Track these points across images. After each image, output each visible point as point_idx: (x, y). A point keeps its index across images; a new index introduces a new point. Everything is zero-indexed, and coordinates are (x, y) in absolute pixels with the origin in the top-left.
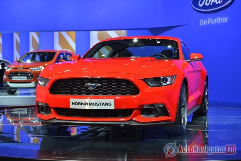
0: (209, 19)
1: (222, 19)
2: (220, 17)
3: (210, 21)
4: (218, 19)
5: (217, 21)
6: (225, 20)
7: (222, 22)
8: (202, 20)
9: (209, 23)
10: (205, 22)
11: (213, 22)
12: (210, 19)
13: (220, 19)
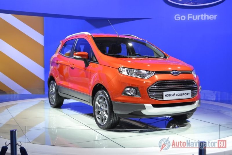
0: (188, 15)
1: (208, 16)
2: (205, 14)
3: (191, 17)
4: (202, 16)
5: (200, 17)
6: (213, 17)
7: (208, 19)
8: (179, 15)
9: (188, 19)
10: (183, 18)
11: (195, 18)
12: (191, 15)
13: (205, 16)
